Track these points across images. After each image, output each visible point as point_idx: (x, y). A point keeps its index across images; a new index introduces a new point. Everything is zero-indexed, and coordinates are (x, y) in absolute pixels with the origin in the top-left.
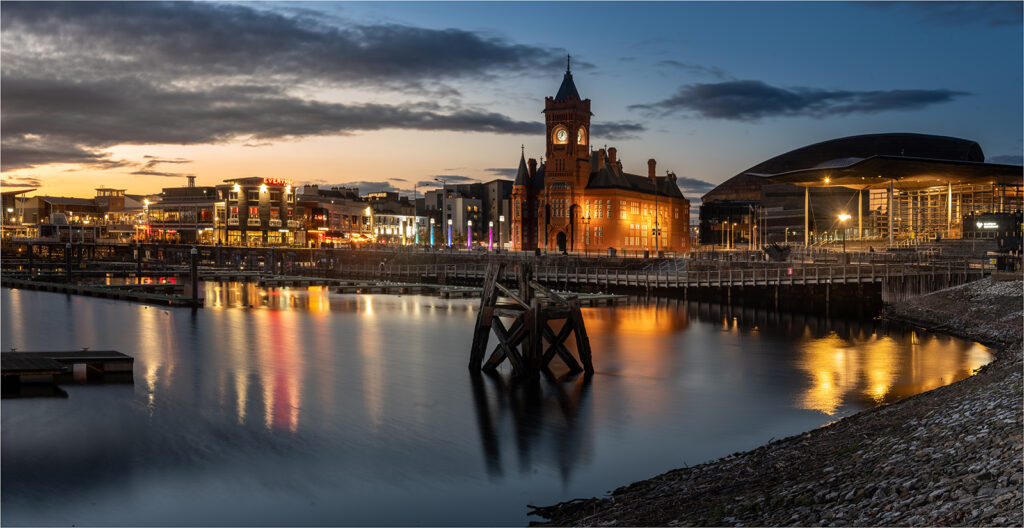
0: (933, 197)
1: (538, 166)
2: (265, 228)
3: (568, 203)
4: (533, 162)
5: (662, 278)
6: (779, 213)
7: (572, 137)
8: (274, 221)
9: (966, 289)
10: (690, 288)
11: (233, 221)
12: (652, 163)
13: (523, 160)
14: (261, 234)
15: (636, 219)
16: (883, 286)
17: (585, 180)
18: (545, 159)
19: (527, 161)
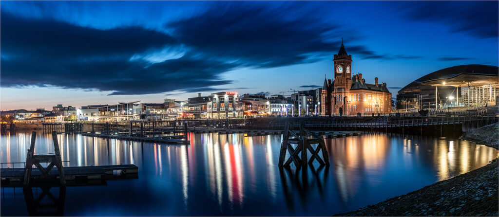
0: (485, 89)
1: (332, 82)
2: (227, 111)
3: (343, 96)
4: (330, 81)
5: (377, 124)
6: (427, 97)
7: (344, 70)
8: (230, 109)
9: (494, 126)
10: (388, 128)
11: (215, 109)
12: (376, 79)
13: (326, 80)
14: (225, 114)
15: (370, 101)
16: (463, 125)
17: (349, 87)
18: (334, 79)
19: (327, 80)
